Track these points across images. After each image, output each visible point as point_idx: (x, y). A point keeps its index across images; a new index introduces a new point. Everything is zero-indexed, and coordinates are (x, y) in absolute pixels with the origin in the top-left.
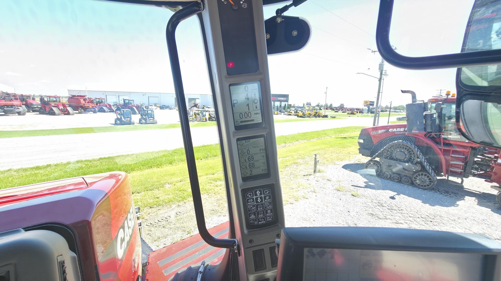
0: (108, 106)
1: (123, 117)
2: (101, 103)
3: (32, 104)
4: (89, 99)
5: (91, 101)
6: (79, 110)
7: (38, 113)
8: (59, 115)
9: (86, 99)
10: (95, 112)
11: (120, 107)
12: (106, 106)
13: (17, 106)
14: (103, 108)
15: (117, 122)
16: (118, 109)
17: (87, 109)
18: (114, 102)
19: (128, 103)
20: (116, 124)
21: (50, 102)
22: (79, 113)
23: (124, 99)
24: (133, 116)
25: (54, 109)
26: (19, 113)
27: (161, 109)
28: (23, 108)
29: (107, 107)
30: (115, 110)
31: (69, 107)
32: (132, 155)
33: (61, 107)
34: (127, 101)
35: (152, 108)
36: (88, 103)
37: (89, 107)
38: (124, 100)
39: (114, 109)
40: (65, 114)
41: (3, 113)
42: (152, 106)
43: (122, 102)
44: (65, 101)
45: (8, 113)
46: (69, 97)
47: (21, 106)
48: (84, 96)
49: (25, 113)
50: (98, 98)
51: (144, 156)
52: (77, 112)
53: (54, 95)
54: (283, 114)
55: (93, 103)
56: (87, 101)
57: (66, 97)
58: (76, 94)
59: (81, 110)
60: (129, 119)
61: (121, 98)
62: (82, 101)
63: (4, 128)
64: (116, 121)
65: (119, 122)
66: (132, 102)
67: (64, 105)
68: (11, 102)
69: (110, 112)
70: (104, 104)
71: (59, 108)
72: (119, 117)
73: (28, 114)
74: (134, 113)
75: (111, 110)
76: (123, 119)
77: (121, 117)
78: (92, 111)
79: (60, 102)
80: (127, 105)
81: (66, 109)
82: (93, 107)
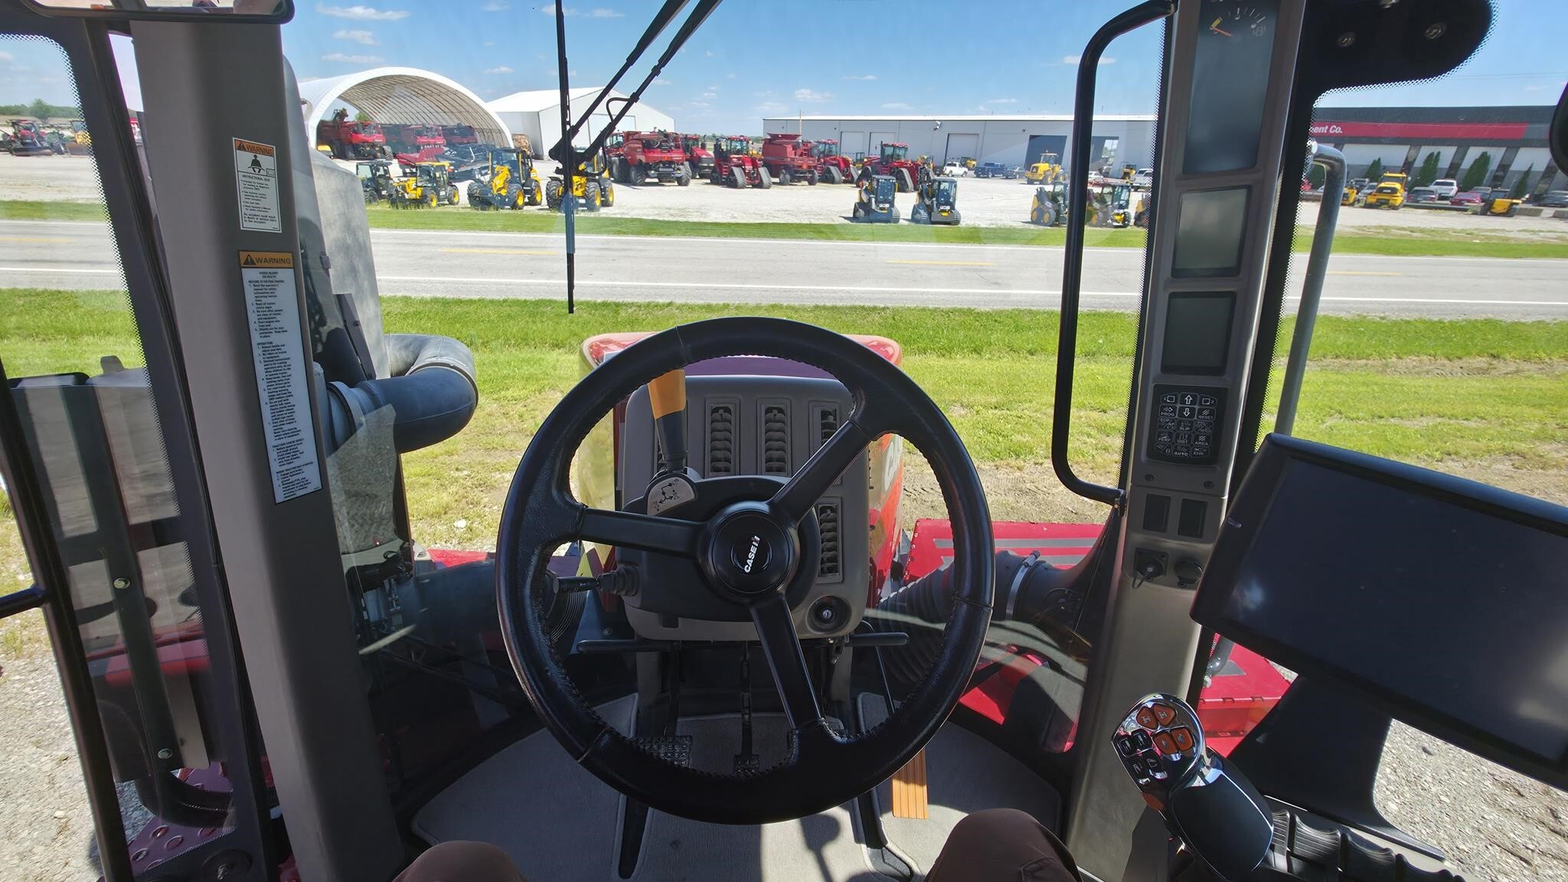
0: (842, 165)
1: (873, 200)
2: (828, 156)
3: (700, 159)
4: (805, 143)
5: (808, 152)
6: (782, 176)
7: (709, 181)
8: (743, 187)
9: (798, 143)
10: (812, 182)
11: (870, 168)
12: (838, 165)
13: (678, 164)
14: (829, 171)
15: (857, 214)
16: (865, 175)
17: (797, 172)
18: (857, 154)
19: (892, 156)
20: (855, 218)
21: (731, 154)
22: (781, 184)
23: (884, 143)
24: (899, 197)
25: (737, 171)
26: (681, 182)
27: (978, 176)
28: (685, 170)
29: (840, 169)
30: (856, 177)
31: (763, 166)
32: (884, 309)
33: (749, 167)
34: (889, 151)
35: (951, 171)
36: (801, 155)
37: (801, 166)
38: (883, 146)
39: (856, 173)
40: (754, 186)
41: (656, 180)
42: (955, 165)
43: (876, 154)
44: (755, 150)
45: (664, 180)
46: (765, 140)
47: (682, 164)
48: (795, 137)
49: (689, 180)
50: (824, 143)
51: (911, 318)
52: (777, 180)
53: (738, 135)
54: (1548, 212)
55: (812, 157)
56: (799, 152)
57: (757, 140)
58: (780, 132)
59: (785, 175)
60: (887, 206)
61: (876, 141)
62: (789, 149)
63: (658, 214)
64: (855, 211)
65: (864, 213)
66: (901, 153)
67: (754, 162)
68: (669, 155)
69: (845, 182)
70: (835, 159)
71: (744, 170)
72: (865, 198)
73: (692, 182)
74: (903, 189)
75: (847, 176)
76: (874, 206)
77: (870, 200)
78: (805, 179)
79: (747, 154)
80: (887, 162)
81: (758, 173)
82: (809, 167)
